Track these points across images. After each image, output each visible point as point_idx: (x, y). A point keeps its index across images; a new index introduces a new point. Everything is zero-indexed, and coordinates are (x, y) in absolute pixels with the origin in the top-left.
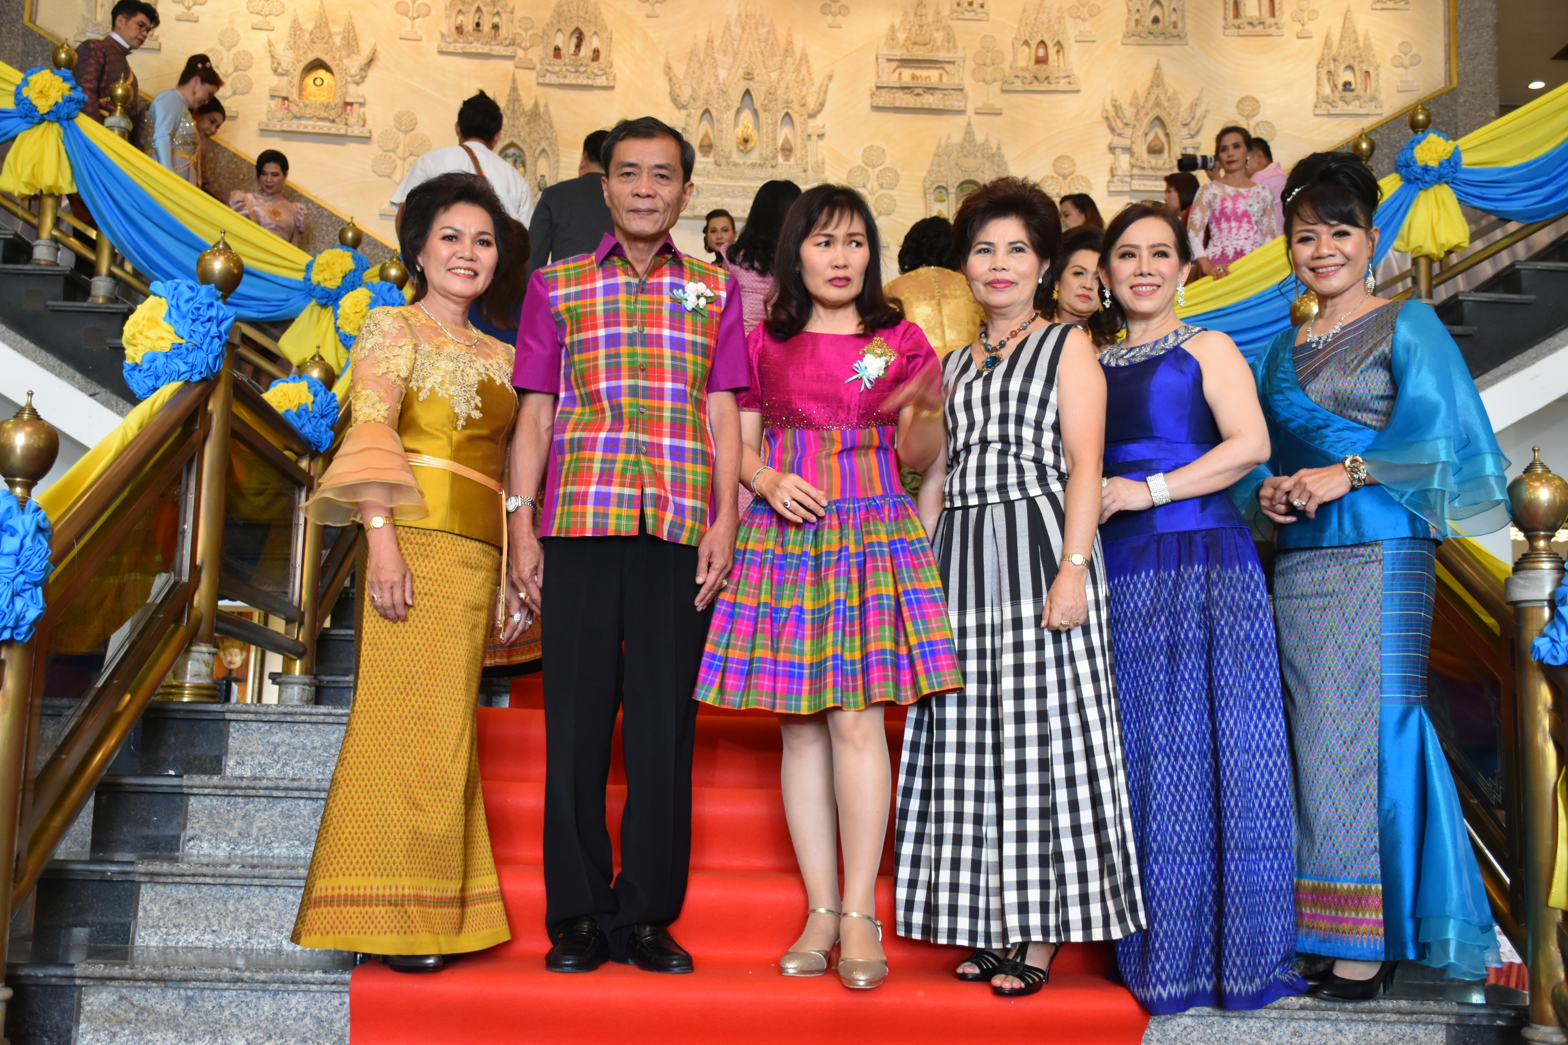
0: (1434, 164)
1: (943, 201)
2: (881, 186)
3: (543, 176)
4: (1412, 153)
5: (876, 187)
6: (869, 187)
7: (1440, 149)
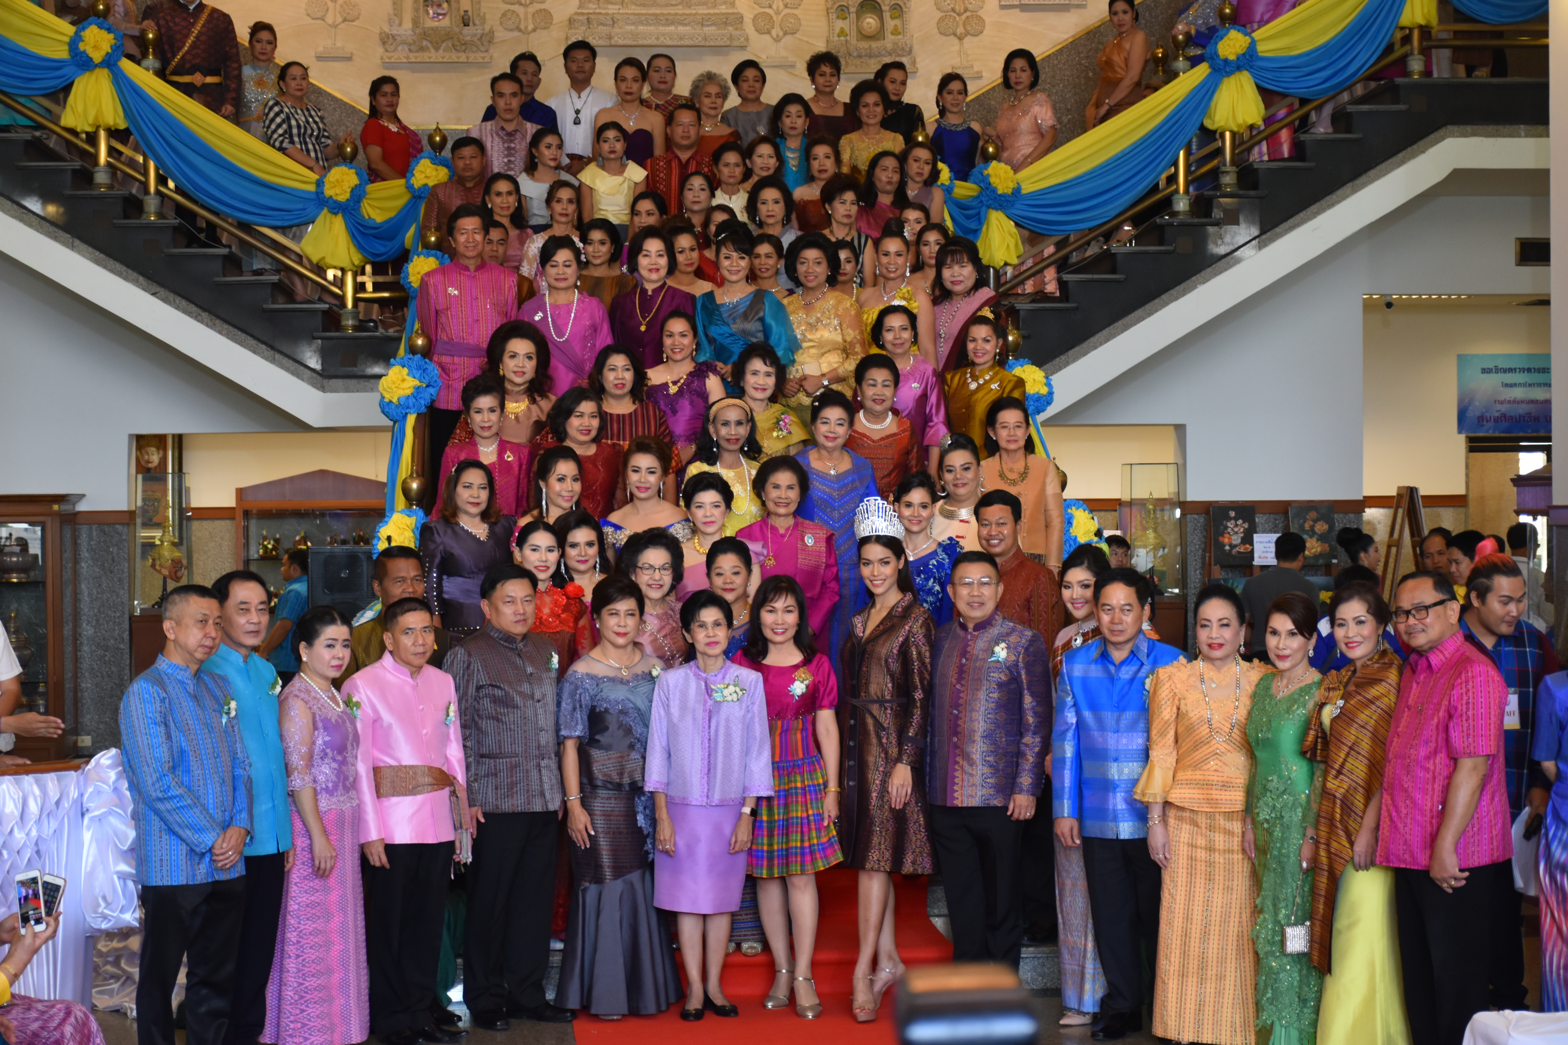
0: (1232, 57)
1: (845, 18)
2: (786, 6)
3: (466, 11)
4: (1216, 48)
5: (781, 6)
6: (775, 7)
7: (1238, 45)
